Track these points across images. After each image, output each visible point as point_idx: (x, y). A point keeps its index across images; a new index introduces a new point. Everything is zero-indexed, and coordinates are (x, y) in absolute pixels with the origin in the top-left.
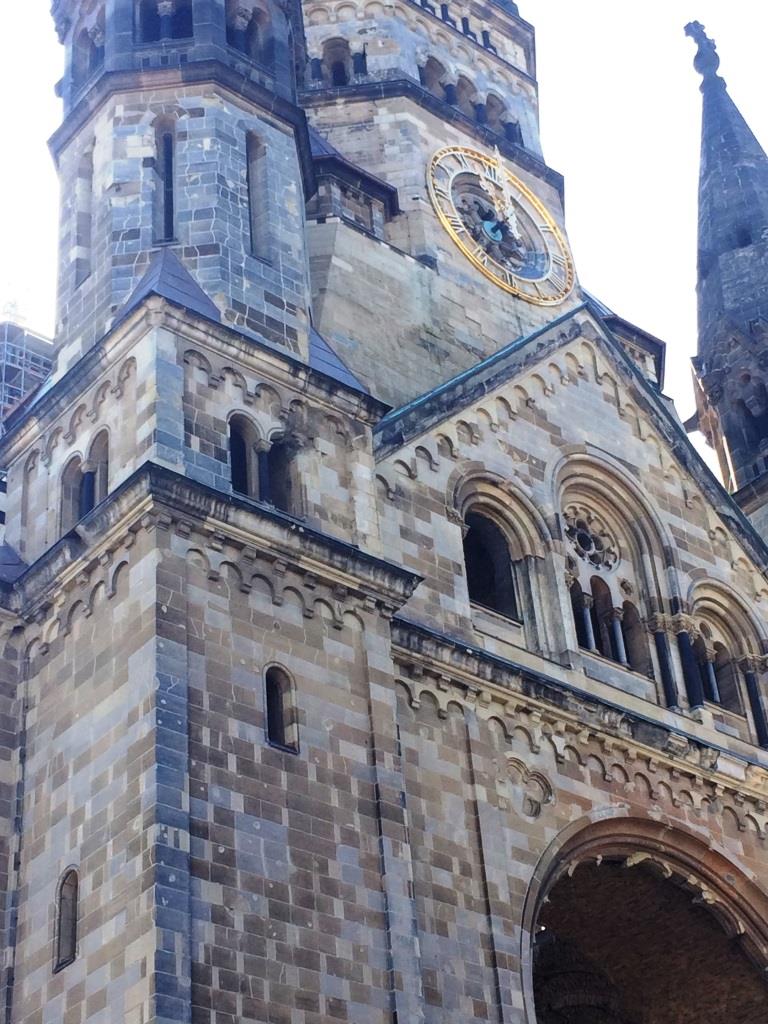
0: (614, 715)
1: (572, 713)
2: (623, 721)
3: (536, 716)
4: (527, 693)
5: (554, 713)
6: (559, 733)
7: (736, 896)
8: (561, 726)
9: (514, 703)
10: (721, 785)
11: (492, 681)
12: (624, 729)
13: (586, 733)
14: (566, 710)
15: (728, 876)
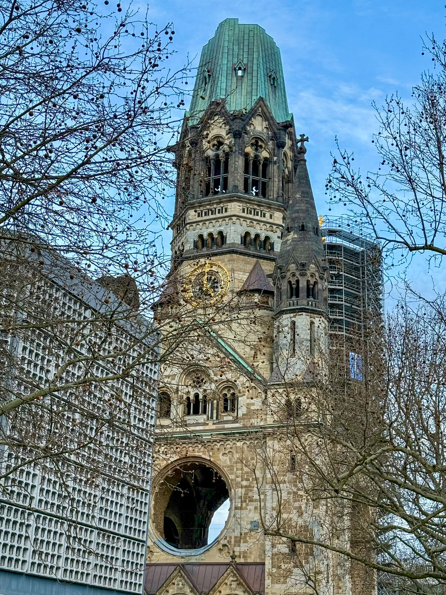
10: (205, 441)
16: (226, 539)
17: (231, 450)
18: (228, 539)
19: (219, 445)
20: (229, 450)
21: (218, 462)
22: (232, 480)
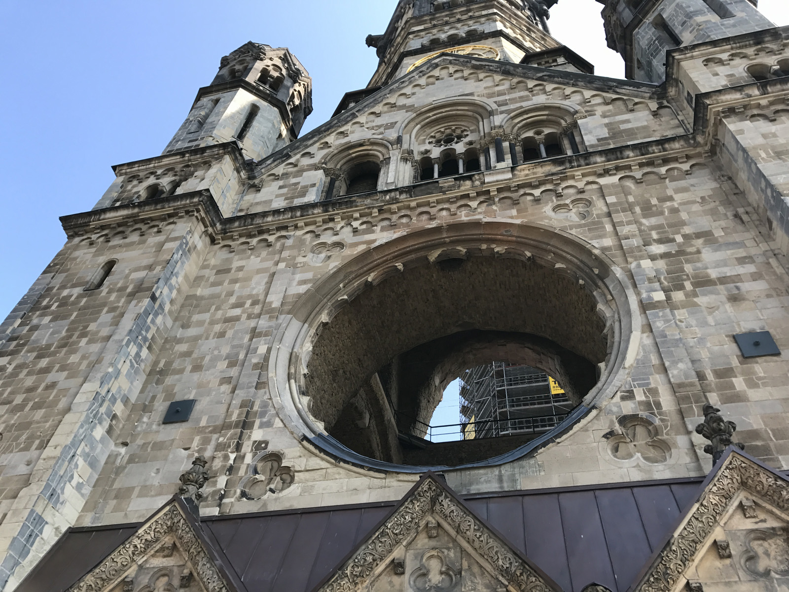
0: (393, 194)
1: (362, 205)
2: (401, 193)
3: (338, 219)
4: (326, 211)
5: (348, 212)
6: (356, 219)
7: (514, 239)
8: (357, 215)
9: (320, 219)
10: (493, 189)
11: (302, 216)
12: (403, 196)
13: (376, 210)
14: (357, 206)
15: (506, 231)
16: (629, 395)
17: (579, 196)
18: (640, 396)
19: (537, 192)
20: (573, 198)
21: (544, 223)
22: (604, 249)
